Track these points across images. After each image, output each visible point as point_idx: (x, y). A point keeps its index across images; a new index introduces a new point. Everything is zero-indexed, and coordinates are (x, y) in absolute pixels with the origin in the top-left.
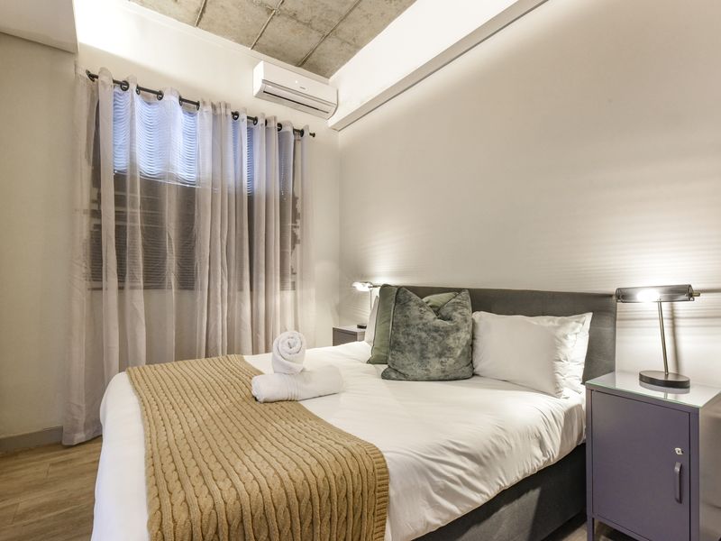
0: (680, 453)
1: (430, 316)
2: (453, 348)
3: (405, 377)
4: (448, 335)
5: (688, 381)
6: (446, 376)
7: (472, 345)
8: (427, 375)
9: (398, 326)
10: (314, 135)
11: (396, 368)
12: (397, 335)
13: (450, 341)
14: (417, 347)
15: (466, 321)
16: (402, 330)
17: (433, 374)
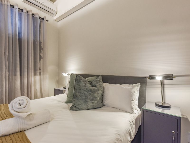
0: (174, 133)
1: (89, 85)
2: (96, 97)
3: (79, 109)
4: (95, 92)
5: (170, 106)
6: (94, 107)
7: (103, 95)
8: (87, 108)
9: (76, 90)
10: (48, 21)
11: (76, 106)
12: (76, 93)
13: (96, 95)
14: (84, 97)
15: (101, 87)
16: (78, 91)
17: (89, 107)
